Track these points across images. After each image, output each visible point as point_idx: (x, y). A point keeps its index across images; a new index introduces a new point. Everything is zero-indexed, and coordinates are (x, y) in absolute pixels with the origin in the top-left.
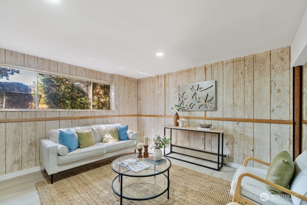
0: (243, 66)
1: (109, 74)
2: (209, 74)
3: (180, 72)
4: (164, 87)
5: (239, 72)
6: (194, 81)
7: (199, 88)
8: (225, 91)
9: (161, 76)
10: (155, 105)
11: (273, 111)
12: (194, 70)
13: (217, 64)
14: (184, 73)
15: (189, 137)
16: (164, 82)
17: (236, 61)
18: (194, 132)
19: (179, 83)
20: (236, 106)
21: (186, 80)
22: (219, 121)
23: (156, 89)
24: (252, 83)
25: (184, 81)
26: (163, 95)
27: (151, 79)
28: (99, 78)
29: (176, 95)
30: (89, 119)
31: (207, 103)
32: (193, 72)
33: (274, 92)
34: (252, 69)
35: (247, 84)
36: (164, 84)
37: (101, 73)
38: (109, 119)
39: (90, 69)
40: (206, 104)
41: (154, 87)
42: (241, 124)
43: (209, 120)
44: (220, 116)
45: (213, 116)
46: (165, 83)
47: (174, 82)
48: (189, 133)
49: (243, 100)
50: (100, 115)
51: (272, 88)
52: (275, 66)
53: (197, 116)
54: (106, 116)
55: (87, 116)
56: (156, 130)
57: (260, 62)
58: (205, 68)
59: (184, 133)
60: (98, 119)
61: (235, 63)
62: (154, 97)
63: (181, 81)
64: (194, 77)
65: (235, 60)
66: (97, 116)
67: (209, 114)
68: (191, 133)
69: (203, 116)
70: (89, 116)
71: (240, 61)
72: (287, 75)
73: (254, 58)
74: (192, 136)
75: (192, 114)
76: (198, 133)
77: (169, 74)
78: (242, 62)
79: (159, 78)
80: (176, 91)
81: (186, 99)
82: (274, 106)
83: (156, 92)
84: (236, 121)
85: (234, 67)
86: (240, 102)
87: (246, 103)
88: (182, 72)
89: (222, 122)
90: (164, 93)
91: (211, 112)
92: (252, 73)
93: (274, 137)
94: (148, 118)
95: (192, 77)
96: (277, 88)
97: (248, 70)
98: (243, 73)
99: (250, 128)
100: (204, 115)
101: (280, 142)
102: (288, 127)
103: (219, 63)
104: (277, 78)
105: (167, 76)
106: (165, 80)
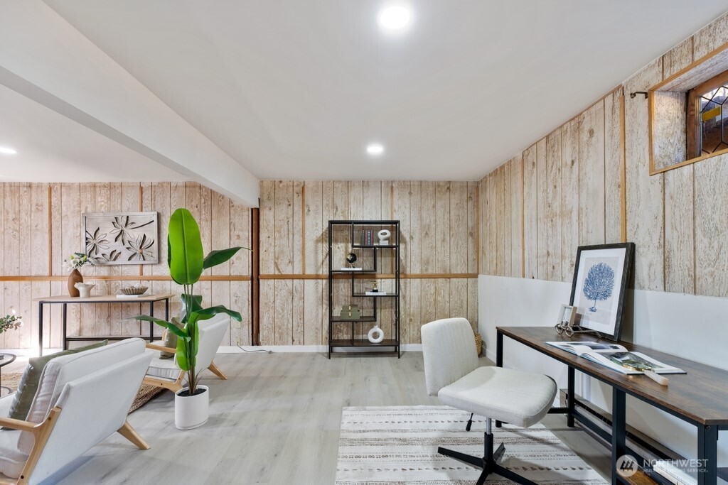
0: (198, 195)
2: (148, 199)
3: (90, 187)
4: (47, 212)
5: (193, 204)
6: (119, 208)
7: (129, 222)
9: (39, 186)
10: (21, 252)
11: (233, 263)
12: (120, 188)
13: (161, 185)
14: (98, 189)
15: (109, 316)
16: (47, 200)
17: (190, 187)
18: (120, 304)
19: (86, 208)
21: (103, 203)
22: (163, 282)
23: (23, 214)
24: (209, 223)
25: (99, 205)
26: (46, 229)
27: (8, 189)
29: (79, 233)
31: (143, 251)
32: (118, 191)
33: (233, 238)
34: (210, 202)
35: (203, 223)
36: (46, 205)
40: (142, 253)
41: (17, 210)
43: (146, 280)
44: (166, 273)
45: (155, 274)
46: (50, 202)
47: (75, 203)
48: (109, 308)
51: (232, 233)
53: (125, 274)
56: (26, 312)
57: (219, 195)
58: (141, 188)
59: (99, 310)
61: (188, 189)
62: (19, 232)
63: (92, 204)
64: (119, 201)
65: (187, 184)
67: (147, 271)
68: (114, 308)
69: (137, 274)
71: (194, 187)
72: (246, 217)
74: (115, 313)
75: (115, 271)
76: (128, 306)
77: (62, 185)
78: (197, 189)
79: (34, 190)
80: (79, 224)
81: (104, 242)
83: (22, 221)
85: (187, 194)
88: (93, 186)
89: (169, 282)
90: (48, 226)
91: (150, 267)
92: (210, 207)
93: (234, 299)
95: (116, 200)
96: (237, 233)
97: (204, 203)
98: (199, 206)
99: (207, 289)
100: (139, 272)
101: (239, 305)
102: (246, 285)
103: (165, 185)
104: (236, 220)
105: (55, 188)
106: (50, 197)
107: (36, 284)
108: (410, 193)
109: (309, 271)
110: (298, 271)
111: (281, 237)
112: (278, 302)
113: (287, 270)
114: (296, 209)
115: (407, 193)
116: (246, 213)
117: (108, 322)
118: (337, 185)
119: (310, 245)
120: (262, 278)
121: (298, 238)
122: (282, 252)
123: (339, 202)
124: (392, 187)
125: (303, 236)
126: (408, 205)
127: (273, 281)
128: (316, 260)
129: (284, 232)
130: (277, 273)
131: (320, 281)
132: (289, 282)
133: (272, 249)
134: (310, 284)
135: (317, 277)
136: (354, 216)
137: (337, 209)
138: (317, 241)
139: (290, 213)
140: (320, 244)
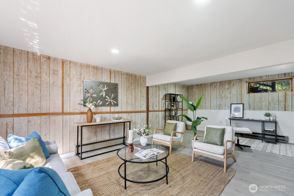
0: (131, 79)
2: (113, 77)
3: (87, 66)
4: (61, 76)
5: (129, 82)
6: (101, 79)
8: (122, 93)
9: (55, 59)
10: (42, 98)
11: (141, 106)
12: (101, 70)
14: (90, 68)
15: (96, 132)
16: (61, 68)
17: (128, 75)
18: (101, 125)
19: (84, 77)
20: (128, 103)
21: (93, 76)
22: (119, 114)
23: (44, 75)
24: (134, 90)
25: (91, 76)
26: (61, 86)
27: (31, 56)
29: (80, 89)
31: (111, 101)
32: (101, 71)
33: (142, 97)
34: (135, 82)
35: (133, 90)
36: (60, 72)
41: (39, 71)
42: (130, 114)
43: (113, 113)
44: (120, 110)
45: (116, 111)
46: (63, 70)
47: (78, 73)
48: (96, 127)
49: (131, 100)
51: (141, 95)
52: (142, 84)
53: (103, 111)
56: (45, 135)
57: (137, 80)
58: (110, 72)
59: (91, 129)
61: (127, 76)
62: (40, 85)
63: (88, 75)
64: (101, 76)
67: (113, 109)
68: (98, 128)
69: (109, 111)
71: (130, 75)
72: (145, 89)
73: (135, 76)
74: (99, 130)
75: (99, 109)
76: (105, 126)
77: (70, 62)
78: (131, 76)
79: (51, 61)
80: (80, 84)
82: (142, 104)
83: (43, 79)
84: (128, 113)
85: (127, 78)
86: (129, 101)
87: (132, 102)
88: (88, 66)
90: (61, 84)
91: (114, 107)
92: (135, 84)
93: (142, 119)
95: (99, 75)
97: (133, 82)
98: (131, 83)
99: (134, 116)
100: (109, 110)
101: (143, 121)
102: (146, 114)
103: (119, 72)
104: (142, 90)
105: (66, 63)
106: (63, 67)
107: (53, 118)
108: (179, 87)
109: (160, 109)
110: (158, 109)
111: (154, 97)
112: (153, 119)
113: (155, 109)
114: (157, 88)
116: (145, 88)
117: (95, 134)
119: (160, 100)
120: (150, 112)
121: (158, 98)
122: (154, 102)
124: (176, 85)
125: (159, 97)
127: (152, 112)
128: (162, 105)
129: (155, 96)
130: (153, 110)
131: (162, 112)
132: (156, 112)
133: (152, 101)
134: (160, 112)
135: (162, 111)
138: (162, 99)
139: (156, 89)
140: (162, 100)
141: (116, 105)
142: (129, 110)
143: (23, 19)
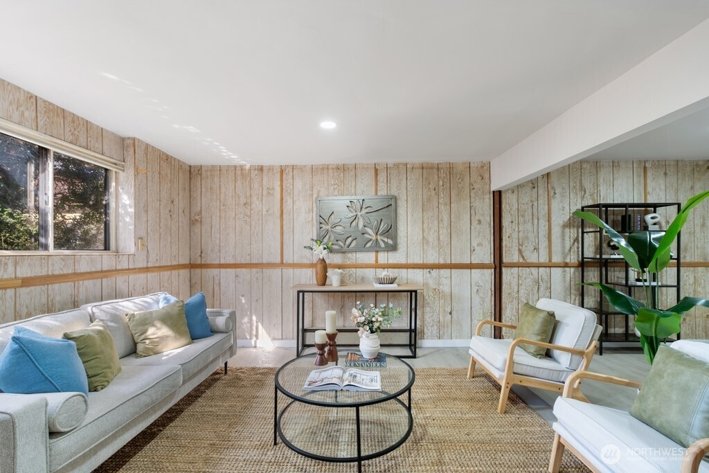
0: (436, 177)
1: (113, 133)
2: (383, 182)
3: (323, 169)
4: (279, 196)
5: (431, 186)
6: (353, 191)
7: (364, 206)
8: (409, 217)
9: (271, 168)
10: (253, 238)
11: (474, 250)
12: (354, 170)
13: (397, 166)
14: (331, 171)
15: (343, 307)
16: (279, 183)
17: (427, 168)
18: (354, 294)
19: (319, 191)
20: (428, 242)
21: (336, 186)
22: (400, 270)
23: (254, 199)
24: (448, 207)
25: (332, 188)
26: (278, 214)
27: (239, 172)
28: (82, 140)
29: (311, 217)
30: (56, 286)
31: (379, 237)
32: (352, 173)
33: (475, 223)
34: (448, 185)
35: (442, 207)
36: (278, 189)
37: (87, 124)
38: (121, 282)
39: (50, 104)
40: (377, 239)
41: (248, 194)
42: (435, 272)
43: (384, 268)
44: (403, 261)
45: (391, 261)
46: (282, 186)
47: (308, 187)
48: (343, 297)
49: (436, 234)
50: (93, 270)
51: (473, 218)
52: (476, 186)
53: (359, 262)
54: (112, 271)
55: (50, 273)
56: (257, 301)
57: (458, 176)
58: (376, 170)
59: (332, 299)
60: (86, 282)
61: (424, 171)
62: (250, 217)
63: (325, 187)
64: (353, 184)
65: (424, 166)
66: (82, 271)
67: (383, 258)
68: (348, 298)
69: (373, 261)
70: (56, 273)
71: (432, 168)
72: (487, 201)
73: (451, 168)
74: (349, 302)
75: (349, 258)
76: (363, 296)
77: (293, 167)
78: (435, 171)
79: (265, 172)
80: (311, 208)
81: (337, 227)
82: (474, 244)
83: (253, 206)
84: (427, 268)
85: (425, 176)
86: (432, 237)
87: (441, 238)
88: (325, 168)
89: (405, 270)
90: (279, 211)
91: (386, 253)
92: (449, 190)
93: (475, 289)
94: (231, 271)
95: (350, 183)
96: (477, 218)
97: (443, 185)
98: (437, 188)
99: (446, 278)
100: (374, 259)
101: (481, 295)
102: (489, 274)
103: (401, 166)
104: (477, 204)
105: (287, 171)
106: (282, 181)
107: (267, 272)
108: (665, 174)
109: (556, 259)
110: (543, 259)
111: (525, 222)
112: (522, 291)
113: (532, 258)
114: (541, 192)
115: (662, 173)
116: (488, 196)
117: (341, 312)
118: (584, 166)
119: (556, 231)
120: (505, 267)
121: (543, 224)
122: (527, 238)
123: (588, 184)
124: (645, 168)
125: (549, 220)
126: (663, 187)
127: (516, 269)
128: (563, 247)
129: (528, 216)
130: (521, 260)
131: (567, 269)
132: (534, 270)
133: (515, 235)
134: (556, 272)
135: (566, 265)
136: (603, 199)
137: (585, 192)
138: (564, 226)
139: (535, 195)
140: (567, 230)
141: (394, 248)
142: (432, 258)
143: (176, 126)
